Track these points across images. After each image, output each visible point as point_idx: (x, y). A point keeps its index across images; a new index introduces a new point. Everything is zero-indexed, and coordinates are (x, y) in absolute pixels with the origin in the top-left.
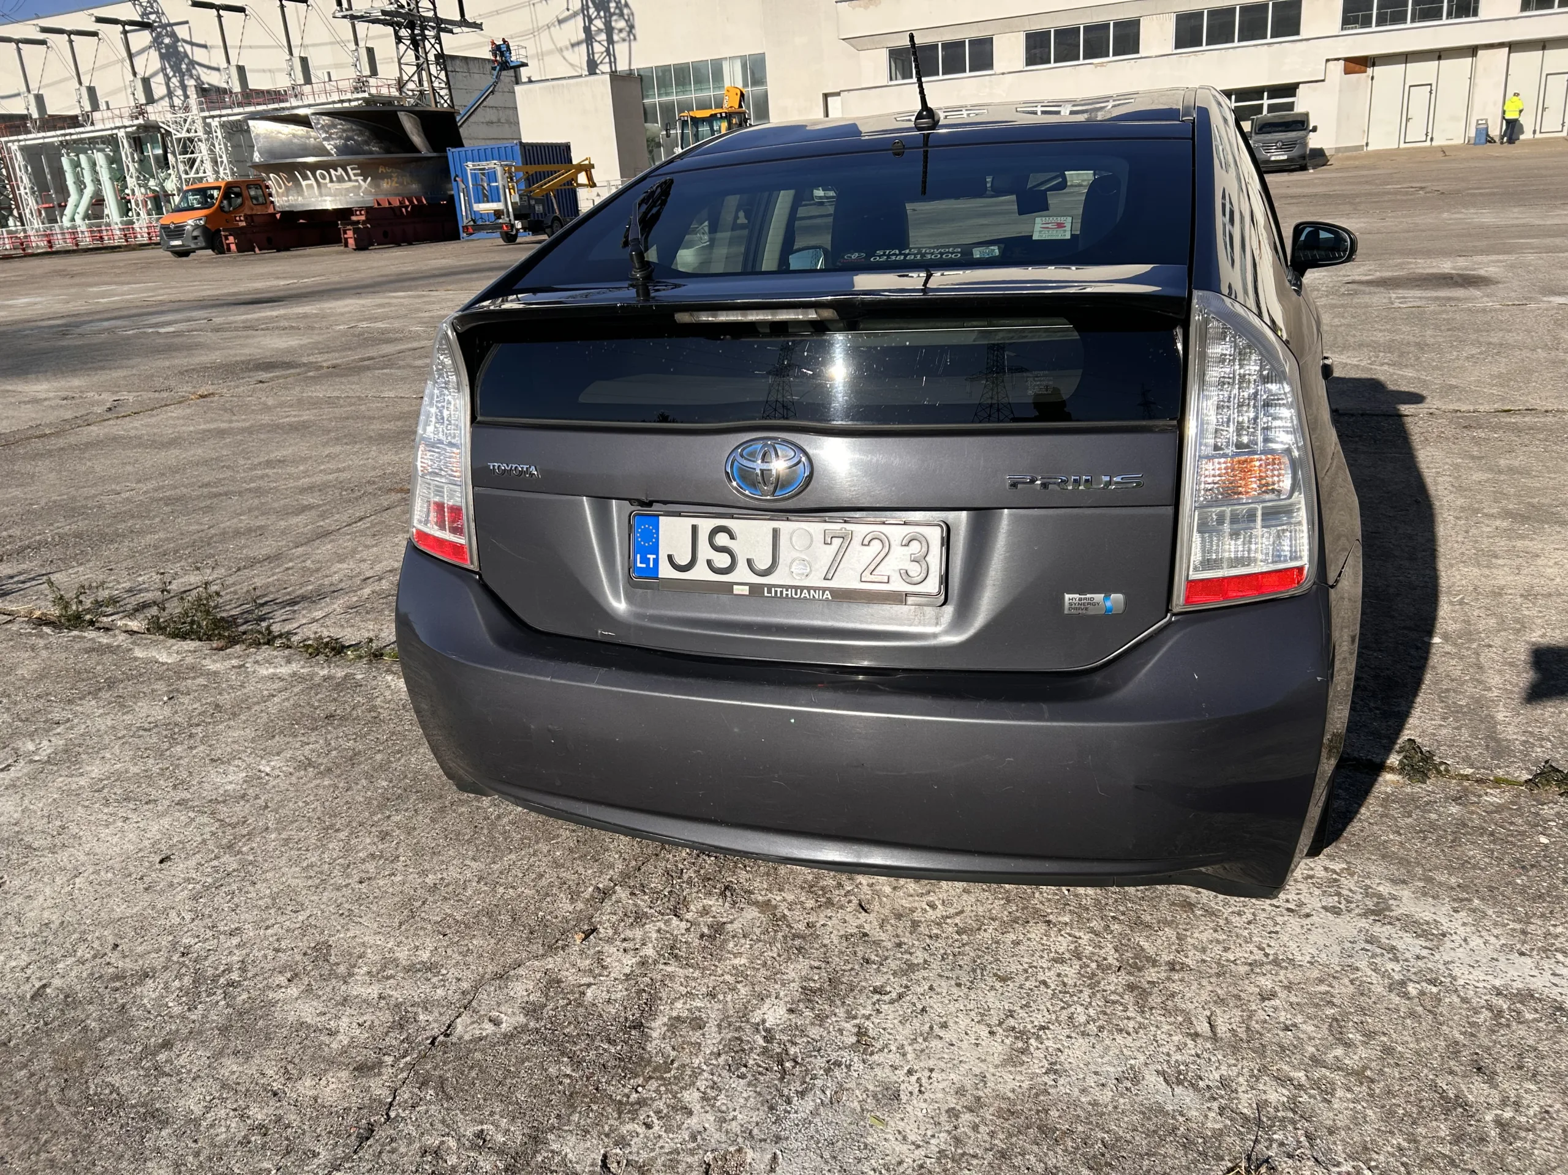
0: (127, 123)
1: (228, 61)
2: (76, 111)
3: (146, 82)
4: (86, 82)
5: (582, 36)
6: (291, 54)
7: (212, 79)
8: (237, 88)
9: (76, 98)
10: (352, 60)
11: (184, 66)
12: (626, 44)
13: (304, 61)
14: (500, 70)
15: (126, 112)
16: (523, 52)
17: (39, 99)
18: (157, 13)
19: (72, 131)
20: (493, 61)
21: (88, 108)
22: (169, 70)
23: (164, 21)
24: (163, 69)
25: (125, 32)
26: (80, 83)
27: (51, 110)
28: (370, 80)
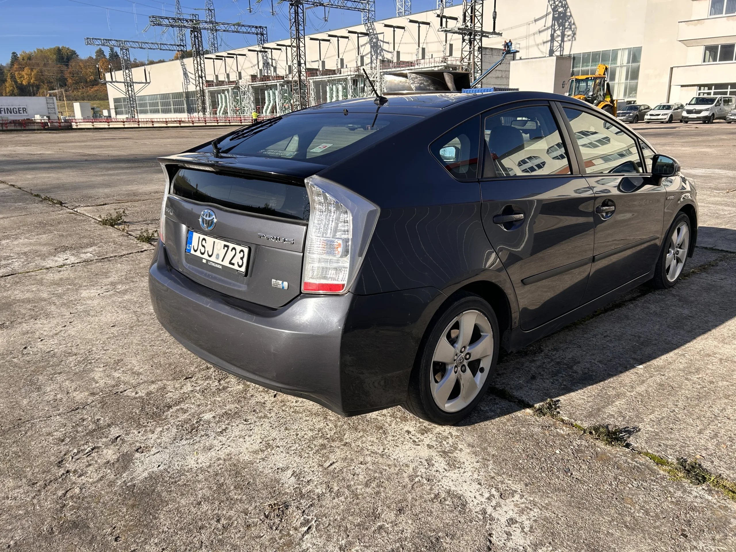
0: (352, 73)
1: (394, 49)
2: (335, 68)
3: (362, 57)
4: (341, 57)
5: (549, 38)
6: (419, 46)
7: (388, 56)
8: (395, 60)
9: (336, 63)
10: (443, 49)
11: (379, 51)
12: (570, 42)
13: (423, 49)
14: (506, 54)
15: (352, 69)
16: (518, 46)
17: (323, 63)
18: (372, 29)
19: (332, 76)
20: (504, 50)
21: (339, 67)
22: (373, 52)
23: (375, 32)
24: (371, 52)
25: (358, 37)
26: (339, 57)
27: (327, 67)
28: (449, 58)
